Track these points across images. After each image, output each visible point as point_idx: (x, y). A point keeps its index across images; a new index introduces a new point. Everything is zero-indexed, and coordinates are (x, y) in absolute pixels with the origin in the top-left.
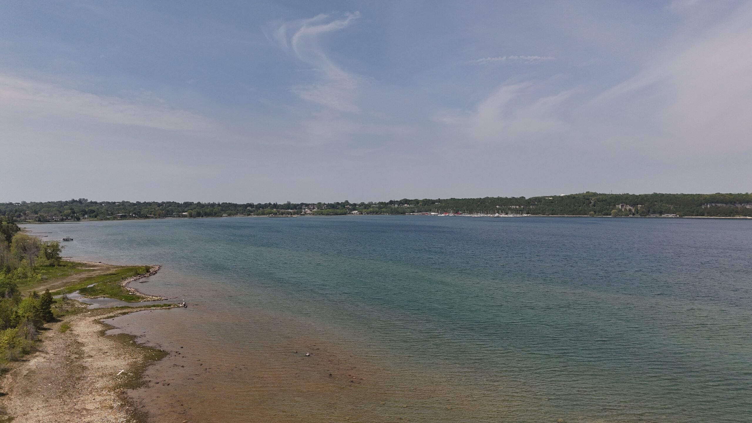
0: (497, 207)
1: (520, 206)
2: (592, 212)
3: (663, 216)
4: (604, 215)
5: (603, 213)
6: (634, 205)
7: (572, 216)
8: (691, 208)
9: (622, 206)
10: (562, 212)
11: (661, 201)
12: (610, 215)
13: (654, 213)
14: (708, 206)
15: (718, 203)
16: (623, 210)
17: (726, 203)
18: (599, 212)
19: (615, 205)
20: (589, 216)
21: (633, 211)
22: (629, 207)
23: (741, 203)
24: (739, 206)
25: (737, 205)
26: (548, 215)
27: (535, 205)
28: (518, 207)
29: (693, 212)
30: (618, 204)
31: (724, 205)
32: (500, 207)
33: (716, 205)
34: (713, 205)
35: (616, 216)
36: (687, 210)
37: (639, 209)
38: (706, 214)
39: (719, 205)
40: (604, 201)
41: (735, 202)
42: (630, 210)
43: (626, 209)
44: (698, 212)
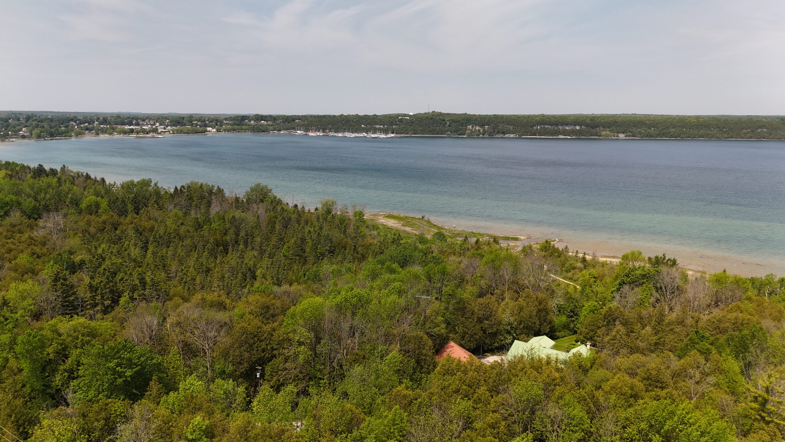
0: (363, 126)
1: (384, 126)
2: (449, 132)
3: (506, 136)
4: (459, 135)
5: (458, 133)
6: (482, 126)
7: (431, 135)
8: (526, 129)
9: (472, 127)
10: (423, 132)
11: (503, 122)
12: (464, 134)
13: (498, 133)
14: (539, 127)
15: (546, 125)
16: (473, 130)
17: (552, 125)
18: (454, 132)
19: (466, 126)
20: (446, 136)
21: (481, 131)
22: (478, 128)
23: (562, 125)
24: (561, 128)
25: (559, 127)
26: (411, 135)
27: (397, 125)
28: (382, 127)
29: (528, 132)
30: (469, 125)
31: (550, 127)
32: (365, 126)
33: (544, 127)
34: (542, 126)
35: (470, 136)
36: (523, 130)
37: (486, 129)
38: (537, 135)
39: (546, 126)
40: (458, 122)
41: (558, 124)
42: (479, 130)
43: (475, 129)
44: (531, 132)
